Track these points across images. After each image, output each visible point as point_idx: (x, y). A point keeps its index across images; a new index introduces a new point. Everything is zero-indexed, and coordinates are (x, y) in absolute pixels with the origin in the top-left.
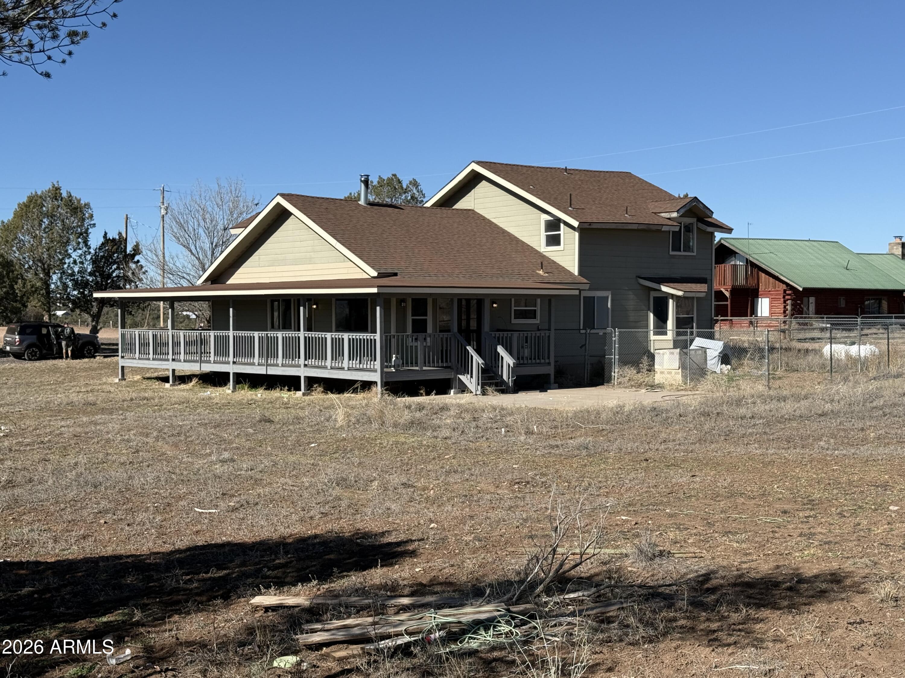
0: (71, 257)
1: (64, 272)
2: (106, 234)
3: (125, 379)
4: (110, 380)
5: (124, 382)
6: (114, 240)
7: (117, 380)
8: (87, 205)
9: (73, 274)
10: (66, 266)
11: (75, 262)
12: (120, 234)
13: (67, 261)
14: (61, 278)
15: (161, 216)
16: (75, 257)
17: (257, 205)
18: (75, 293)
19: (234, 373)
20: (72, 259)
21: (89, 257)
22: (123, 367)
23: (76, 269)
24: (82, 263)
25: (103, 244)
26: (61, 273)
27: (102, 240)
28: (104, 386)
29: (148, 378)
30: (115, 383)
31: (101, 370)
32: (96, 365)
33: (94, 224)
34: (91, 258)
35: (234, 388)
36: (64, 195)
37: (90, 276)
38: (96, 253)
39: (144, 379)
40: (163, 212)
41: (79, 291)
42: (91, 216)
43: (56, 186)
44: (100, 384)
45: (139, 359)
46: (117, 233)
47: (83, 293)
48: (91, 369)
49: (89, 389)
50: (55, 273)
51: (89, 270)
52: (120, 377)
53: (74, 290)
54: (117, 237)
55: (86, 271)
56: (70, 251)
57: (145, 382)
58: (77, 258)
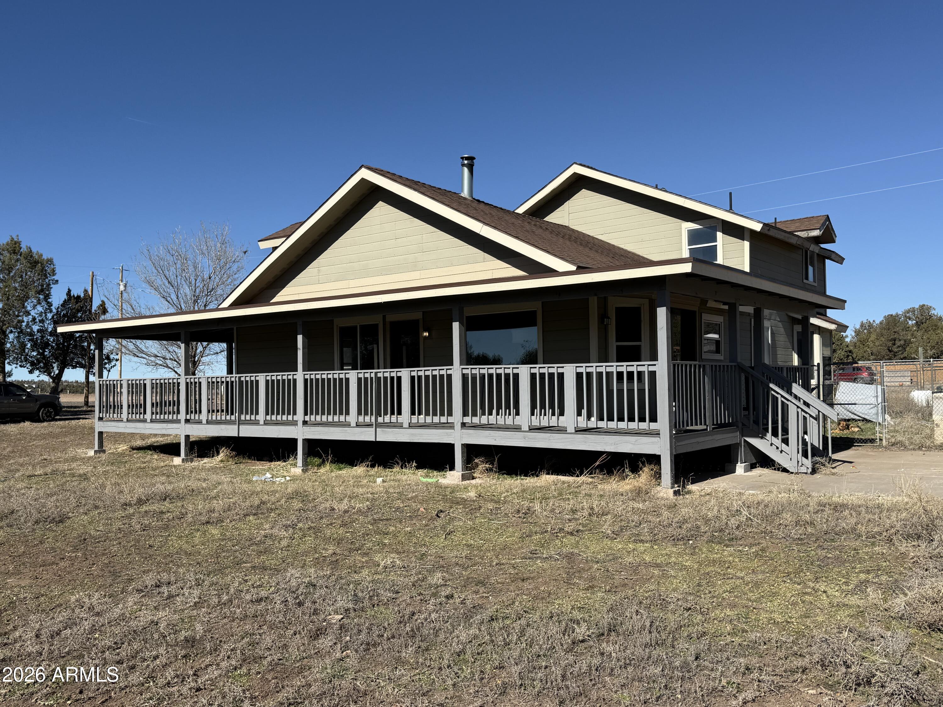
0: (29, 314)
1: (21, 332)
2: (69, 291)
3: (104, 451)
4: (80, 452)
5: (103, 456)
6: (79, 297)
7: (91, 453)
8: (50, 261)
9: (31, 334)
10: (24, 324)
11: (34, 319)
12: (86, 291)
13: (25, 319)
14: (18, 337)
15: (119, 293)
16: (34, 315)
17: (245, 252)
18: (35, 354)
19: (304, 440)
20: (30, 317)
21: (50, 316)
22: (101, 433)
23: (35, 328)
24: (42, 321)
25: (65, 301)
26: (18, 333)
27: (65, 297)
28: (74, 465)
29: (139, 449)
30: (90, 458)
31: (66, 436)
32: (58, 430)
33: (57, 281)
34: (53, 317)
35: (306, 464)
36: (24, 249)
37: (51, 335)
38: (58, 312)
39: (133, 449)
40: (122, 288)
41: (39, 352)
42: (53, 271)
43: (15, 240)
44: (66, 461)
45: (128, 421)
46: (83, 290)
47: (42, 354)
48: (52, 435)
49: (49, 470)
50: (11, 332)
51: (50, 330)
52: (96, 448)
53: (33, 351)
54: (82, 295)
55: (47, 330)
56: (29, 308)
57: (137, 455)
58: (36, 316)
